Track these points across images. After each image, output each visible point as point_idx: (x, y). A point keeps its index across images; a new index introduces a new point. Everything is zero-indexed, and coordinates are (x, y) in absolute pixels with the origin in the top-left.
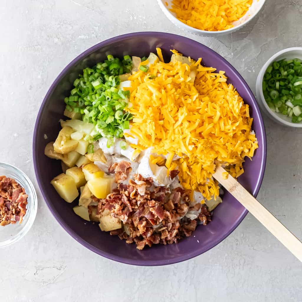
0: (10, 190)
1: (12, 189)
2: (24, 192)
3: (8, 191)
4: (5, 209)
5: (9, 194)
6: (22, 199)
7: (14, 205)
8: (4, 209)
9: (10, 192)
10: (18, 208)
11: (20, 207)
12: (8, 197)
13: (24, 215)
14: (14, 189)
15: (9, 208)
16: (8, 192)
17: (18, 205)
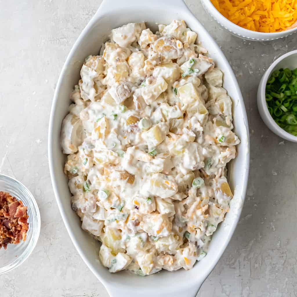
0: (5, 206)
1: (7, 204)
2: (22, 205)
3: (3, 207)
4: (4, 228)
5: (4, 210)
6: (21, 213)
7: (13, 222)
8: (2, 229)
9: (6, 209)
10: (18, 224)
11: (20, 223)
12: (5, 214)
13: (27, 231)
14: (10, 203)
15: (7, 226)
16: (4, 209)
17: (17, 221)
